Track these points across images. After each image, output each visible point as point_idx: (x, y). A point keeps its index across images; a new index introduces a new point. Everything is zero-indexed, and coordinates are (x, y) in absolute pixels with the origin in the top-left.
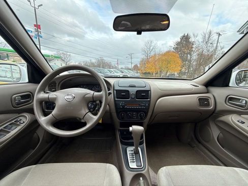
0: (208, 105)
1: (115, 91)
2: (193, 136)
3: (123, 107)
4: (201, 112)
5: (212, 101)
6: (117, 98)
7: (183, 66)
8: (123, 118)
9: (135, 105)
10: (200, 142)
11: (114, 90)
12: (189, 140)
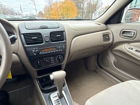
0: (109, 39)
1: (22, 36)
2: (97, 64)
3: (38, 53)
4: (104, 46)
5: (111, 36)
6: (27, 44)
7: (79, 13)
8: (39, 66)
9: (51, 49)
10: (101, 68)
11: (20, 34)
12: (94, 68)
